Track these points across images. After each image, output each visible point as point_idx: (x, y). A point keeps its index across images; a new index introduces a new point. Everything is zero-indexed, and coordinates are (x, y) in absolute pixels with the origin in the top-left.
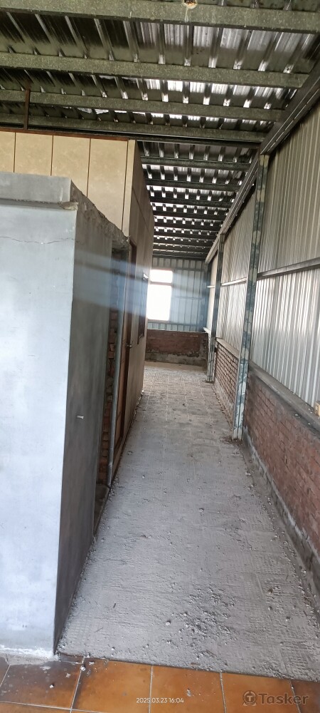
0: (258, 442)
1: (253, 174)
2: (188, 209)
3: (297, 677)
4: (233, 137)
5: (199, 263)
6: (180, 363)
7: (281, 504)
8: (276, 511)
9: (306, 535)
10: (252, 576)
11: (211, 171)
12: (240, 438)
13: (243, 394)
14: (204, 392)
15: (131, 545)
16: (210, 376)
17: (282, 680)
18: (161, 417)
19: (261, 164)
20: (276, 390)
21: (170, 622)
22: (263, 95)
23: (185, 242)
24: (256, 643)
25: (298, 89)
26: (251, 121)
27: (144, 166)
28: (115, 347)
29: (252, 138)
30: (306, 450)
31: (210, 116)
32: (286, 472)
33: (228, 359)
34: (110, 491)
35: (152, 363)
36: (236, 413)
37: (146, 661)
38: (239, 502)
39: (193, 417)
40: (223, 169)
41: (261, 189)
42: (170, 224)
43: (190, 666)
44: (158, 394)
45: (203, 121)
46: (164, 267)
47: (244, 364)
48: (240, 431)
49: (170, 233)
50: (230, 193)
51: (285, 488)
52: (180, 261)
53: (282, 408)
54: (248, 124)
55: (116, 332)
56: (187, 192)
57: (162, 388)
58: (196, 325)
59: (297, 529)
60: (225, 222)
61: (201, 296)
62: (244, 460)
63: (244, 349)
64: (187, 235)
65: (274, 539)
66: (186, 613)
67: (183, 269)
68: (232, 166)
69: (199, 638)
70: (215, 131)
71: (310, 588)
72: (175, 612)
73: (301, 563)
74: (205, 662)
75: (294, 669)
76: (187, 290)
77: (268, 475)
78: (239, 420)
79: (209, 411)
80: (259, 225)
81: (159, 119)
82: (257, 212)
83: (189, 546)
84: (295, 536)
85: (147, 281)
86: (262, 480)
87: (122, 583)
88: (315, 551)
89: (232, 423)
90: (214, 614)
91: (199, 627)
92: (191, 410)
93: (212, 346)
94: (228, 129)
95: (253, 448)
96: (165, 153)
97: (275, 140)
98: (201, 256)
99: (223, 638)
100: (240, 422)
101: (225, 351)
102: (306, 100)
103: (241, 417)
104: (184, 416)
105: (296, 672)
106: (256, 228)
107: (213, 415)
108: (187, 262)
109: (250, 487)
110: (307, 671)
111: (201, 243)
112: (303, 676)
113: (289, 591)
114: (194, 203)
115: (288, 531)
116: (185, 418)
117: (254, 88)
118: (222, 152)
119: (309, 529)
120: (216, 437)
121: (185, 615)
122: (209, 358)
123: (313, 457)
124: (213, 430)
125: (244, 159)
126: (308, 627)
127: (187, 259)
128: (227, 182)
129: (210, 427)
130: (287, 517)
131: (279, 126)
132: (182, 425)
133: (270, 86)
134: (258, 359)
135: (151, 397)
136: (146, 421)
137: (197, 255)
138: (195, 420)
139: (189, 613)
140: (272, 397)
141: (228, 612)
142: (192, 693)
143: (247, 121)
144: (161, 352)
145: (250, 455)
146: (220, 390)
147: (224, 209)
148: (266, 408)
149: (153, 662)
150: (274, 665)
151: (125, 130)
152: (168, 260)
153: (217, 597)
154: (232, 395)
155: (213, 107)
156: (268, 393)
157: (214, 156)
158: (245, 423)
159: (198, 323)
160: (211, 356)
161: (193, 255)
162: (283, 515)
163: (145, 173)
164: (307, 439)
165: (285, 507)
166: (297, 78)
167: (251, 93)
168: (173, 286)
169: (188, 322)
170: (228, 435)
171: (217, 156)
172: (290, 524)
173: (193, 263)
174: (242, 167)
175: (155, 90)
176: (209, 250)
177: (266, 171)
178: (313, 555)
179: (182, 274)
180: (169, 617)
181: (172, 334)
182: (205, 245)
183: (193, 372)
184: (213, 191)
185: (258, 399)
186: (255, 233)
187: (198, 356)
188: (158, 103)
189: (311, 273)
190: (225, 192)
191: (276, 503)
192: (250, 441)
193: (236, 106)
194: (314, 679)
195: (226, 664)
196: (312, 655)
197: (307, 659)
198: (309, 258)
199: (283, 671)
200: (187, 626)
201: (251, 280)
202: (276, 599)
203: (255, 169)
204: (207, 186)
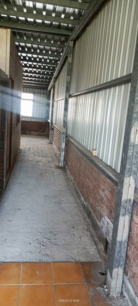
0: (69, 168)
1: (67, 50)
2: (39, 66)
3: (83, 261)
4: (57, 31)
5: (45, 91)
6: (38, 135)
7: (78, 192)
8: (77, 195)
9: (88, 204)
10: (66, 223)
11: (48, 48)
12: (62, 166)
13: (64, 147)
14: (48, 148)
15: (14, 213)
16: (51, 141)
17: (77, 263)
18: (29, 159)
19: (70, 45)
20: (76, 145)
21: (30, 244)
22: (70, 12)
23: (38, 81)
24: (67, 249)
25: (85, 10)
26: (65, 24)
27: (17, 43)
28: (4, 127)
29: (66, 33)
30: (88, 170)
31: (46, 20)
32: (80, 179)
33: (58, 133)
34: (4, 191)
35: (25, 135)
36: (61, 156)
37: (19, 261)
38: (61, 193)
39: (43, 158)
40: (54, 47)
41: (70, 57)
42: (31, 72)
43: (39, 261)
44: (27, 149)
45: (43, 23)
46: (29, 92)
47: (64, 135)
48: (63, 163)
49: (31, 76)
50: (57, 59)
51: (80, 186)
52: (37, 90)
53: (79, 153)
54: (64, 26)
55: (4, 120)
56: (38, 57)
57: (29, 146)
58: (44, 119)
59: (85, 202)
60: (55, 72)
61: (46, 106)
62: (64, 175)
63: (64, 128)
64: (39, 77)
65: (75, 207)
66: (38, 240)
67: (38, 93)
68: (57, 46)
69: (43, 249)
70: (49, 28)
71: (89, 226)
72: (33, 240)
73: (86, 216)
74: (45, 259)
75: (82, 258)
76: (40, 103)
77: (74, 181)
78: (62, 159)
79: (50, 155)
80: (70, 73)
81: (23, 20)
82: (68, 67)
83: (39, 212)
84: (84, 205)
85: (20, 98)
86: (71, 183)
87: (9, 230)
88: (91, 211)
89: (59, 160)
90: (49, 239)
91: (43, 245)
92: (42, 155)
93: (51, 127)
94: (55, 28)
95: (68, 170)
96: (27, 38)
97: (75, 34)
98: (46, 87)
99: (53, 248)
100: (63, 160)
101: (56, 129)
102: (88, 15)
103: (63, 157)
104: (38, 158)
105: (83, 259)
106: (68, 74)
107: (52, 157)
108: (39, 90)
109: (66, 186)
110: (87, 258)
111: (46, 82)
112: (85, 261)
113: (81, 227)
114: (41, 62)
115: (81, 203)
116: (39, 159)
117: (65, 8)
118: (53, 39)
119: (89, 202)
120: (53, 166)
121: (37, 241)
122: (50, 133)
123: (91, 173)
124: (51, 163)
125: (62, 42)
126: (88, 241)
127: (40, 89)
128: (56, 53)
129: (50, 162)
130: (81, 198)
131: (77, 27)
132: (37, 162)
133: (73, 8)
134: (70, 132)
135: (24, 150)
136: (21, 161)
137: (44, 87)
138: (44, 159)
139: (39, 240)
140: (75, 148)
141: (55, 238)
142: (39, 272)
143: (63, 24)
144: (29, 130)
145: (67, 173)
146: (55, 147)
147: (55, 66)
148: (73, 153)
149: (22, 262)
150: (74, 257)
151: (7, 25)
152: (31, 89)
153: (51, 232)
154: (59, 149)
155: (47, 16)
156: (73, 147)
157: (49, 40)
158: (65, 160)
159: (45, 117)
160: (51, 132)
161: (42, 87)
162: (79, 197)
163: (18, 47)
164: (88, 165)
165: (80, 193)
166: (84, 5)
167: (65, 10)
168: (33, 101)
169: (41, 117)
170: (58, 165)
171: (50, 41)
172: (82, 201)
173: (42, 91)
174: (61, 46)
175: (20, 6)
176: (49, 85)
177: (72, 48)
178: (91, 212)
179: (38, 95)
180: (30, 242)
181: (34, 122)
182: (47, 82)
183: (43, 139)
184: (50, 57)
185: (70, 149)
186: (68, 76)
187: (45, 132)
188: (22, 13)
189: (90, 94)
190: (55, 58)
191: (77, 192)
192: (67, 167)
193: (58, 17)
194: (90, 261)
195: (54, 259)
196: (89, 252)
197: (87, 254)
198: (90, 88)
199: (77, 259)
200: (38, 245)
201: (66, 97)
202: (76, 231)
203: (68, 47)
204: (46, 55)
